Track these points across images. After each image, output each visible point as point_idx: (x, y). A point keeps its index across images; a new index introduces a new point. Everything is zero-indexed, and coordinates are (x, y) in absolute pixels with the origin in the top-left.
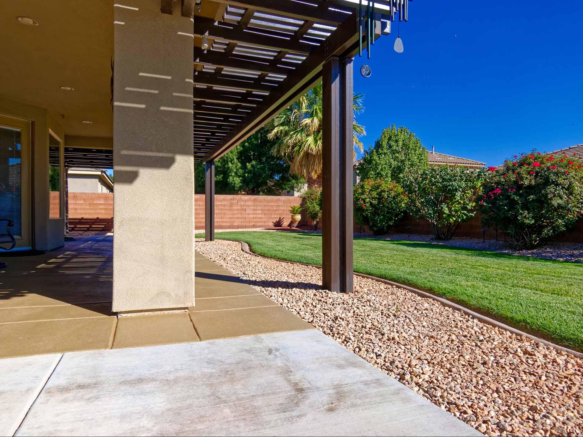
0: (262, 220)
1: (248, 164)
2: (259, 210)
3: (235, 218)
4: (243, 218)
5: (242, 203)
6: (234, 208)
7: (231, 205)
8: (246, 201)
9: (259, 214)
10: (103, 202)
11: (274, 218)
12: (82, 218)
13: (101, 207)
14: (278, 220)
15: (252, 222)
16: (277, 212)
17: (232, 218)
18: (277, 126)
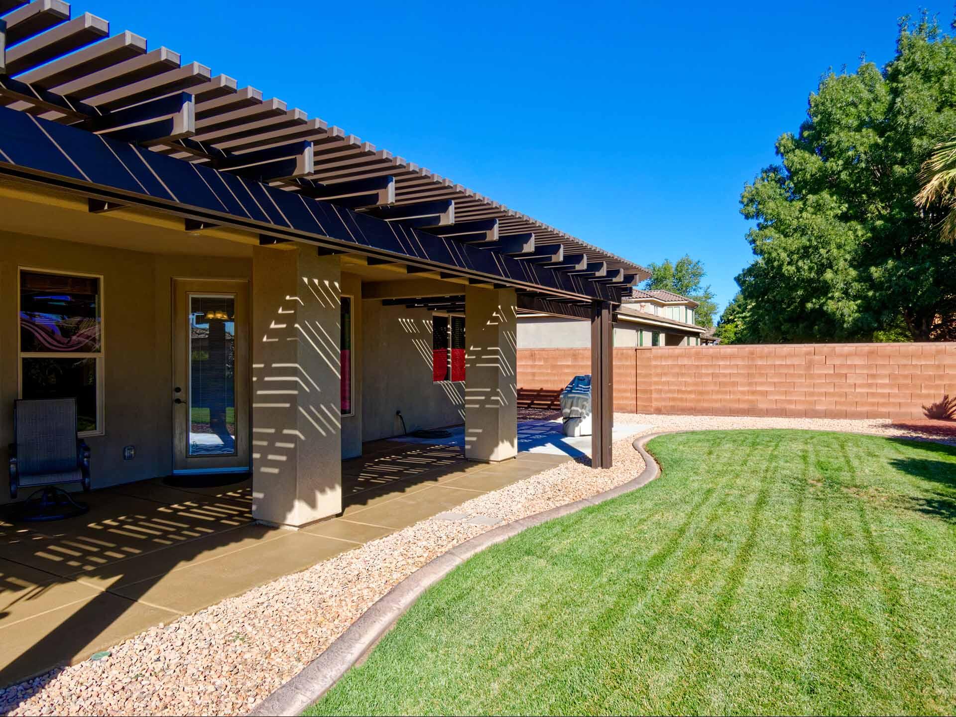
0: (892, 400)
1: (873, 269)
2: (882, 376)
3: (820, 394)
4: (840, 395)
5: (838, 362)
6: (817, 372)
7: (810, 365)
8: (847, 356)
9: (883, 386)
10: (569, 363)
11: (928, 396)
12: (541, 390)
13: (566, 371)
14: (939, 401)
15: (863, 404)
16: (938, 382)
17: (812, 394)
18: (940, 171)
